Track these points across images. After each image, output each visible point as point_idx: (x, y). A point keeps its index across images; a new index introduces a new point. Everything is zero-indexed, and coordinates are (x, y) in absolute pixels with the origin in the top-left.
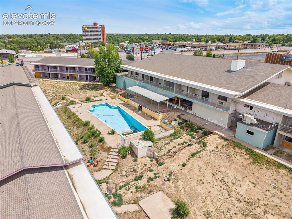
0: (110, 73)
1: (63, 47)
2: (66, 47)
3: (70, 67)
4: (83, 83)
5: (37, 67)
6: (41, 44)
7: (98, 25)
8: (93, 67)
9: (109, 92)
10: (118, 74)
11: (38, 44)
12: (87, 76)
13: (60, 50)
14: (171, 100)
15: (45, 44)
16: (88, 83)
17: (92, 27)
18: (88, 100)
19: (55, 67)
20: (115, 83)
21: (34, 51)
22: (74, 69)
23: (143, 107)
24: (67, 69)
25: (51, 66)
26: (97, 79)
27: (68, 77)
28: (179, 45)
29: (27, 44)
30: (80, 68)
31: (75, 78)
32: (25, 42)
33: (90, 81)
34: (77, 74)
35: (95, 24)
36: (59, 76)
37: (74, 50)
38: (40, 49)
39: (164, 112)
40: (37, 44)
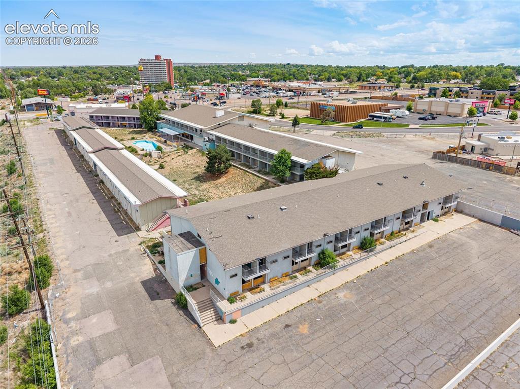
0: (151, 121)
1: (111, 92)
2: (116, 92)
3: (120, 117)
4: (132, 130)
5: (91, 117)
6: (80, 88)
7: (162, 58)
8: (139, 116)
9: (150, 135)
10: (157, 121)
11: (76, 87)
12: (135, 124)
13: (108, 96)
14: (183, 135)
15: (85, 87)
16: (135, 130)
17: (154, 61)
18: (133, 138)
19: (108, 117)
20: (156, 129)
21: (72, 99)
22: (124, 118)
23: (167, 141)
24: (118, 118)
25: (104, 116)
26: (143, 126)
27: (119, 125)
28: (273, 88)
29: (61, 89)
30: (129, 118)
31: (125, 126)
32: (58, 85)
33: (138, 128)
34: (126, 122)
35: (157, 57)
36: (111, 125)
37: (127, 98)
38: (81, 96)
39: (177, 142)
40: (74, 88)
